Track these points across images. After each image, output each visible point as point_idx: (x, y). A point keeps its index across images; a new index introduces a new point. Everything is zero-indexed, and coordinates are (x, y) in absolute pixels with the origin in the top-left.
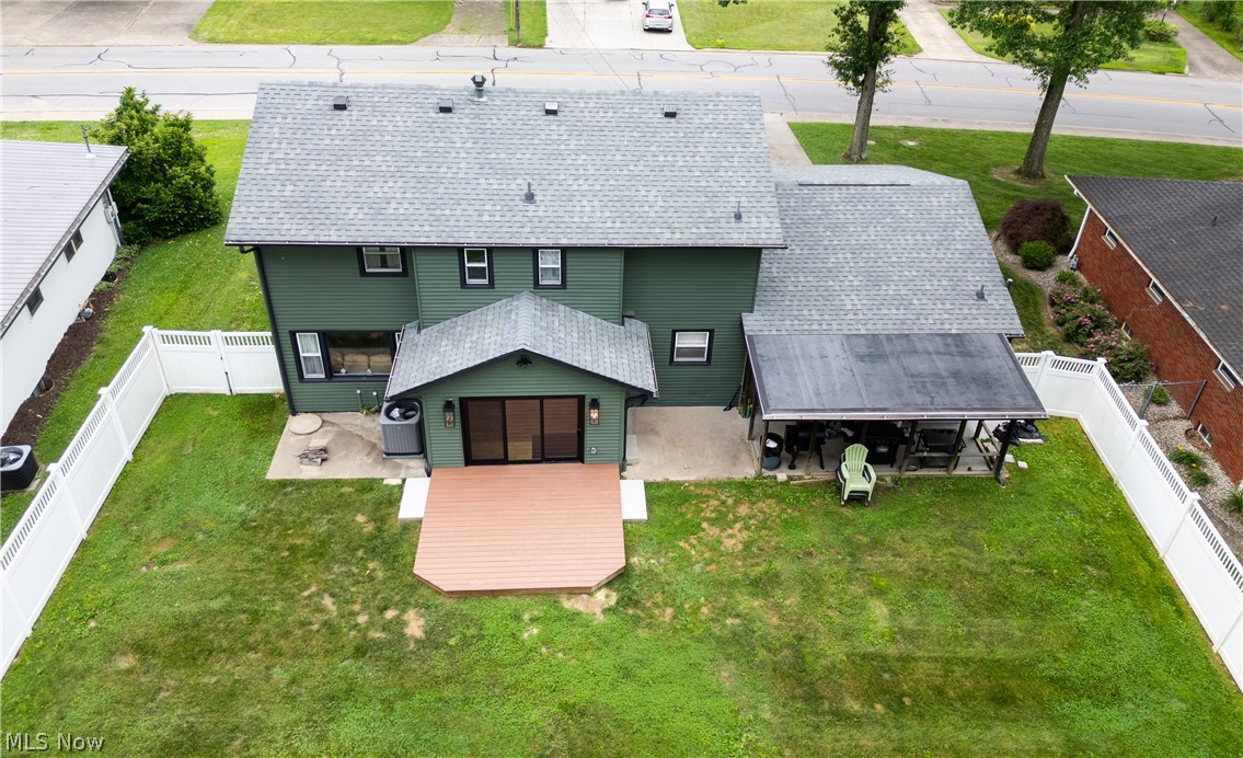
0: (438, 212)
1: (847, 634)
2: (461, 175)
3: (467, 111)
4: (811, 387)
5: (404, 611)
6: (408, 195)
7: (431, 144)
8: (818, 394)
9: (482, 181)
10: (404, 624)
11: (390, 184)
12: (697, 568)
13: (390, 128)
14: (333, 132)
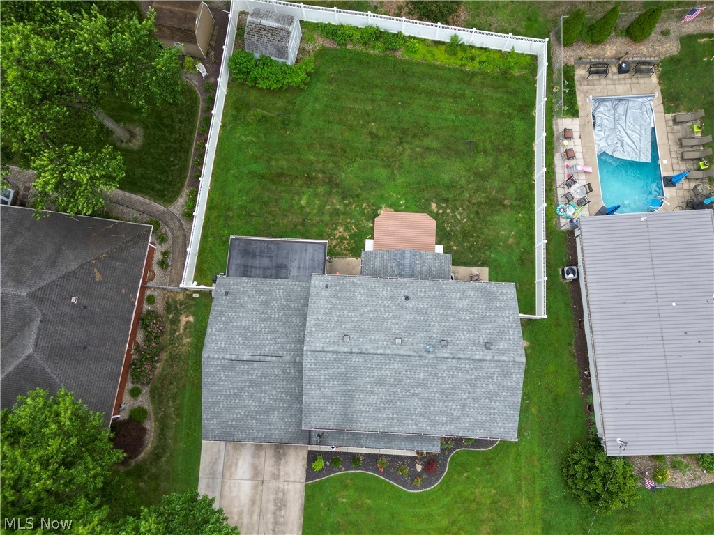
0: (441, 293)
1: (316, 195)
2: (434, 309)
3: (434, 341)
4: (308, 254)
5: (438, 211)
6: (453, 300)
7: (448, 324)
8: (306, 250)
9: (426, 306)
10: (436, 207)
11: (461, 306)
12: (353, 221)
13: (465, 332)
14: (488, 331)
